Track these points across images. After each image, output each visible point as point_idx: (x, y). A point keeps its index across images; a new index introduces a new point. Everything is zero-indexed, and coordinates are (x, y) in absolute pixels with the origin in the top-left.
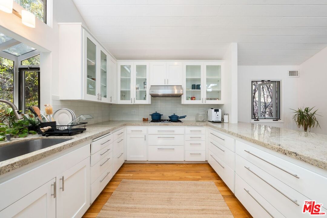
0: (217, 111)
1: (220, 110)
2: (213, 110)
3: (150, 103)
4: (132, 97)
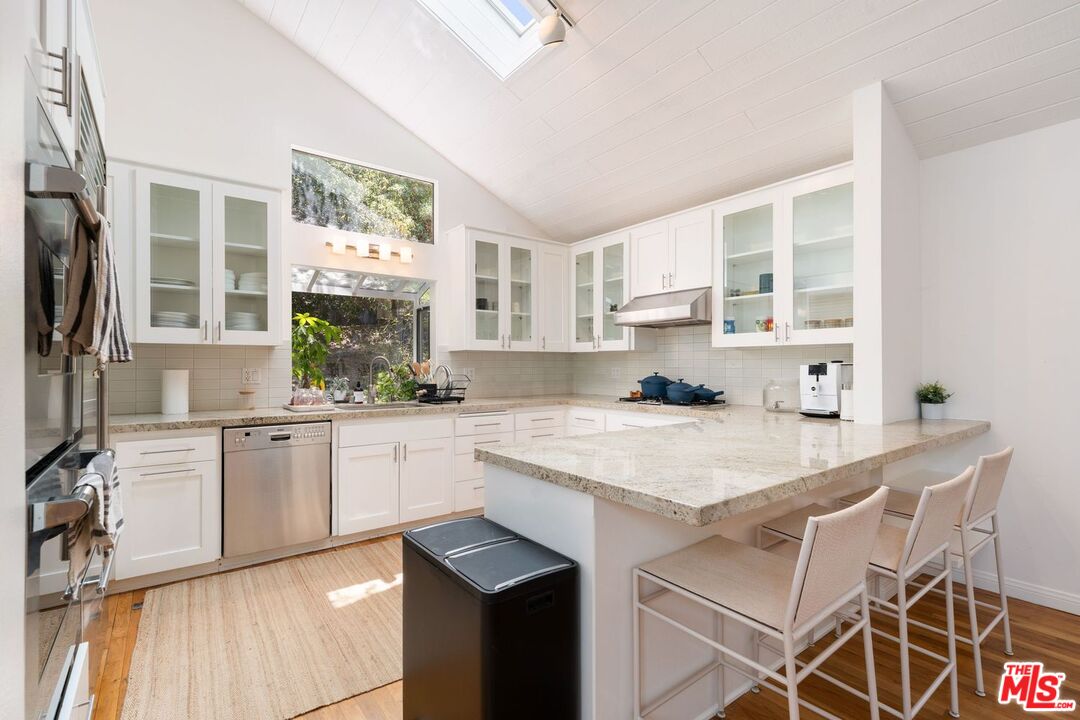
0: (818, 370)
2: (805, 369)
3: (633, 348)
4: (595, 335)
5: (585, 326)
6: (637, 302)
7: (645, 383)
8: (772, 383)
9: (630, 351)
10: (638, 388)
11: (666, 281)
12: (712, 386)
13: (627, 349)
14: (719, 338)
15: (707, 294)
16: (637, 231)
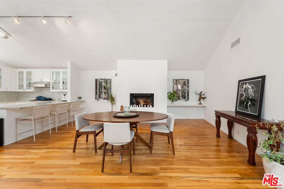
0: (65, 95)
1: (66, 95)
2: (63, 95)
3: (34, 91)
4: (24, 88)
5: (21, 86)
6: (35, 83)
7: (37, 97)
8: (60, 97)
9: (33, 92)
10: (36, 99)
11: (41, 80)
12: (51, 98)
13: (32, 91)
14: (51, 90)
15: (49, 83)
16: (35, 70)
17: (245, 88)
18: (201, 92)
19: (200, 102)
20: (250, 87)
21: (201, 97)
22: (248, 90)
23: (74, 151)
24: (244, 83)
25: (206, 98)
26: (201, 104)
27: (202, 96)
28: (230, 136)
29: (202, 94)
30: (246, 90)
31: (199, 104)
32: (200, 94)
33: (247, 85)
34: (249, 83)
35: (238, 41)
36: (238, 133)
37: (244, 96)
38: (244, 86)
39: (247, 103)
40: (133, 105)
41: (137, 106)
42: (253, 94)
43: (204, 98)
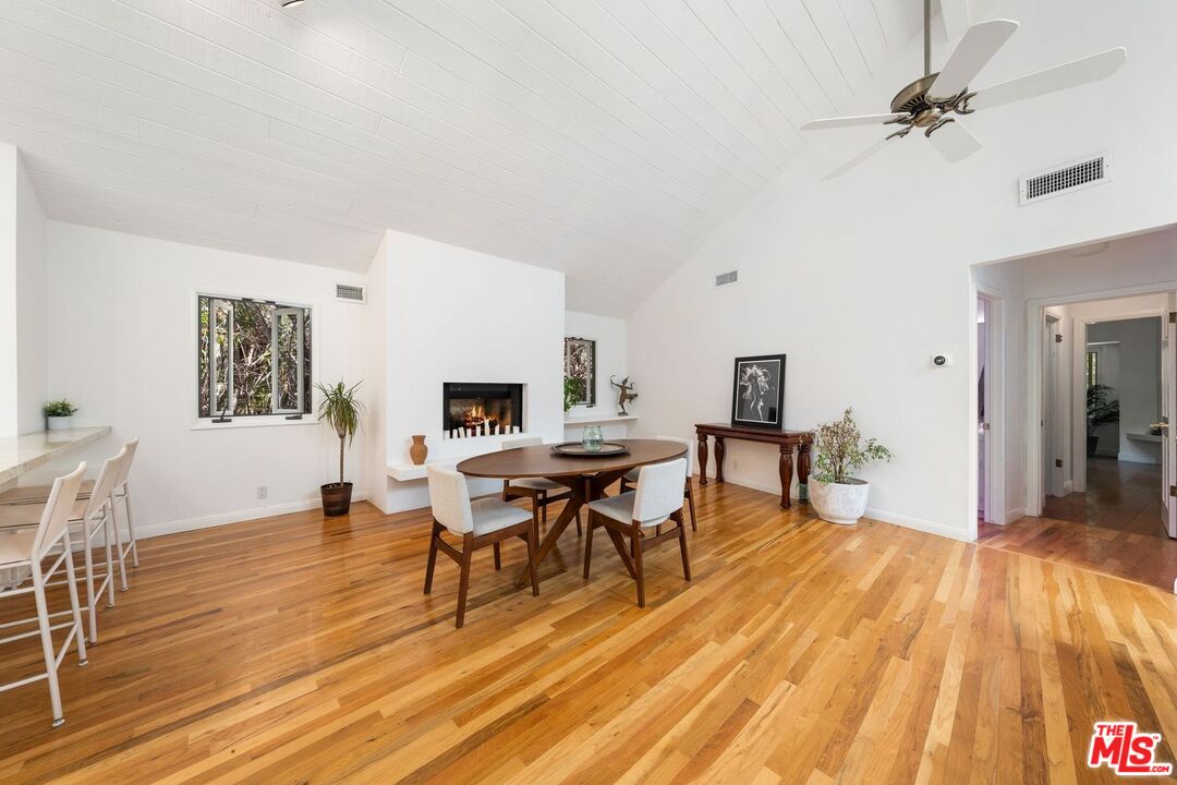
17: (751, 375)
18: (625, 381)
19: (623, 407)
20: (760, 373)
21: (626, 394)
22: (756, 378)
23: (459, 624)
24: (746, 365)
25: (636, 395)
26: (624, 413)
27: (628, 392)
28: (720, 479)
29: (626, 385)
30: (753, 378)
31: (620, 414)
32: (623, 388)
33: (755, 368)
34: (759, 366)
35: (733, 277)
36: (736, 467)
37: (750, 390)
38: (749, 371)
39: (756, 404)
40: (455, 432)
41: (469, 431)
42: (767, 386)
43: (632, 397)
